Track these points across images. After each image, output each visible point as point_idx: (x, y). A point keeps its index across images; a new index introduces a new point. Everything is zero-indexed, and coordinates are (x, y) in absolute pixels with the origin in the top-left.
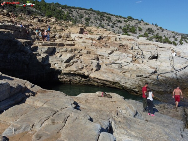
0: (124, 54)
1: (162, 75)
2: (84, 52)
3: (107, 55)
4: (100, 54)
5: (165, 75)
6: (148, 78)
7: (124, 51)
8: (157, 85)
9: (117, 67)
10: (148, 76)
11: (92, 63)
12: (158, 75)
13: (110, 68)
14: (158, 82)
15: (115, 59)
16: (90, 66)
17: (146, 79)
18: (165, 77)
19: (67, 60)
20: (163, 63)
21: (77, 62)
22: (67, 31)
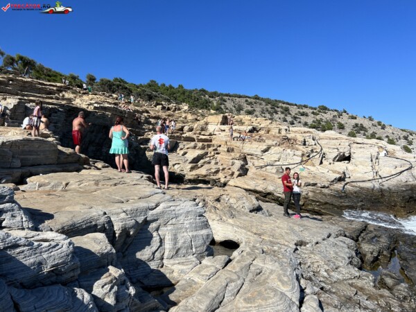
0: (289, 151)
1: (353, 184)
2: (223, 149)
3: (260, 153)
4: (249, 152)
5: (359, 184)
6: (328, 187)
7: (289, 147)
8: (341, 197)
9: (274, 171)
10: (327, 185)
11: (233, 164)
12: (346, 184)
13: (261, 172)
14: (343, 194)
15: (273, 159)
16: (229, 169)
17: (323, 189)
18: (359, 187)
19: (194, 159)
20: (359, 166)
21: (209, 163)
22: (202, 122)
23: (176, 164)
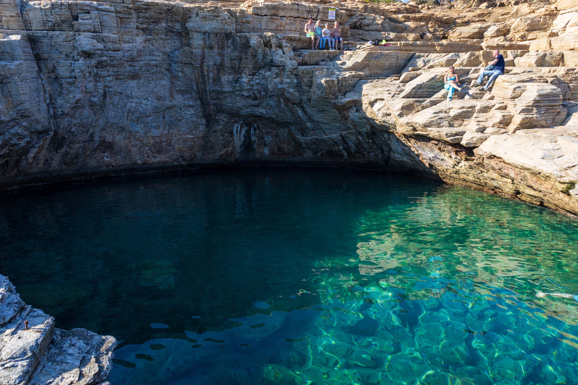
23: (376, 101)
